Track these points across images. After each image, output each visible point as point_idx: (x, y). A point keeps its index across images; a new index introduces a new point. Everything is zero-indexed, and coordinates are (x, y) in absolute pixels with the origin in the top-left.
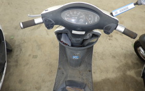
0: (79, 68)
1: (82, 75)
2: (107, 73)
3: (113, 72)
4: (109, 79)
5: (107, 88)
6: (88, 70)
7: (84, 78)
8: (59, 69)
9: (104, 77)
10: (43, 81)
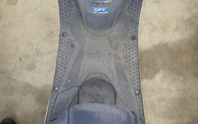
0: (108, 31)
1: (116, 49)
2: (165, 32)
3: (176, 29)
4: (166, 45)
5: (161, 61)
6: (129, 35)
7: (120, 54)
8: (63, 35)
9: (156, 41)
10: (38, 53)
